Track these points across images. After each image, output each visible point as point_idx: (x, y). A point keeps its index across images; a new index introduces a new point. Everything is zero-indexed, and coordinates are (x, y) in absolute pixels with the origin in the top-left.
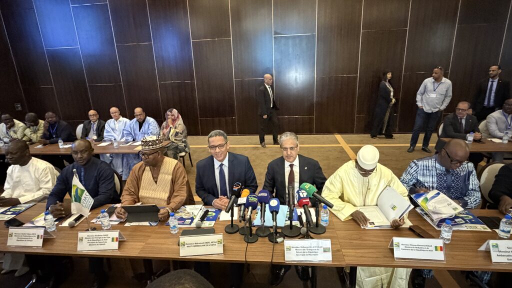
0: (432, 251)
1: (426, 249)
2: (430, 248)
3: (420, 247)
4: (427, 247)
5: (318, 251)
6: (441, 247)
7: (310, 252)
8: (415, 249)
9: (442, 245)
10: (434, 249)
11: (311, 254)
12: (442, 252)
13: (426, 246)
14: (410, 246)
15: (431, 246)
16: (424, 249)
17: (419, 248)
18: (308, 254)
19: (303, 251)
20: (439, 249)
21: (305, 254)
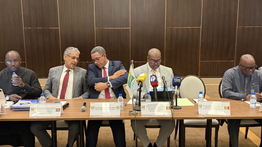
0: (222, 109)
1: (219, 109)
3: (215, 107)
4: (219, 107)
9: (229, 106)
10: (224, 108)
11: (48, 112)
12: (229, 110)
13: (219, 106)
15: (222, 107)
20: (227, 108)
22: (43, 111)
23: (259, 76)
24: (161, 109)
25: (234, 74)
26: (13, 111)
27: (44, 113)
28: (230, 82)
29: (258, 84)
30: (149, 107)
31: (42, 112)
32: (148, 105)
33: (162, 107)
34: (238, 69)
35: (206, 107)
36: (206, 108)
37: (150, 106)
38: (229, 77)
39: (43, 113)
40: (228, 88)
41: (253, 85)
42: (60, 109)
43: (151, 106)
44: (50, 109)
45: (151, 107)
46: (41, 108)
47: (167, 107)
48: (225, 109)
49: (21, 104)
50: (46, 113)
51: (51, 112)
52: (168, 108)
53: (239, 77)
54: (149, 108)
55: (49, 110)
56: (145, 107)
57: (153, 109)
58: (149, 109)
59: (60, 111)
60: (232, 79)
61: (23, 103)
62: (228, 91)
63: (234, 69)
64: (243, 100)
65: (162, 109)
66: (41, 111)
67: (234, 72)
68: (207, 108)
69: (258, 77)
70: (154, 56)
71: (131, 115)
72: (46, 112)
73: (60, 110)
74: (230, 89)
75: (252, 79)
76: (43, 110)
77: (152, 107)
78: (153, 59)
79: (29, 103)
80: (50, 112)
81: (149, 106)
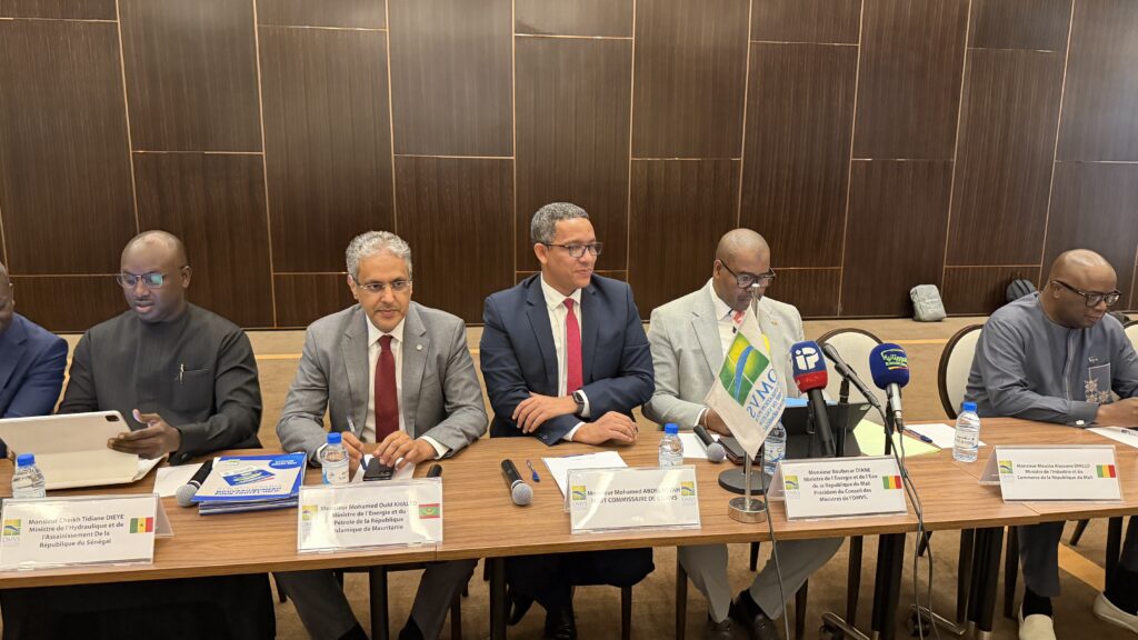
0: (1091, 477)
1: (1077, 475)
2: (1086, 472)
3: (1060, 469)
4: (1077, 469)
5: (401, 516)
6: (1111, 468)
7: (379, 521)
8: (1050, 475)
9: (1113, 463)
10: (1095, 474)
11: (382, 525)
12: (1115, 480)
13: (1077, 466)
14: (1037, 469)
15: (1088, 466)
16: (1072, 475)
17: (1061, 473)
18: (370, 525)
19: (356, 518)
20: (1106, 472)
21: (363, 526)
22: (359, 522)
23: (1112, 331)
24: (863, 487)
25: (1028, 325)
26: (202, 515)
27: (366, 529)
28: (1020, 358)
29: (1108, 358)
30: (812, 483)
31: (355, 526)
32: (810, 472)
33: (866, 480)
34: (1038, 306)
35: (1027, 471)
36: (1027, 475)
37: (819, 476)
38: (1015, 336)
39: (360, 530)
40: (1018, 378)
41: (1092, 365)
42: (437, 505)
43: (824, 476)
44: (394, 508)
45: (824, 482)
46: (351, 507)
47: (885, 479)
48: (1100, 475)
49: (230, 480)
50: (374, 528)
51: (398, 524)
52: (892, 483)
53: (1045, 337)
54: (815, 486)
55: (388, 516)
56: (801, 482)
57: (830, 489)
58: (818, 490)
59: (438, 517)
60: (1023, 347)
61: (239, 476)
62: (1017, 390)
63: (1023, 307)
64: (1080, 423)
65: (867, 487)
66: (352, 518)
67: (1028, 319)
68: (1033, 475)
69: (1109, 336)
70: (752, 257)
71: (749, 519)
72: (375, 524)
73: (438, 510)
74: (1022, 384)
75: (1089, 343)
76: (359, 514)
77: (828, 482)
78: (744, 269)
79: (265, 473)
80: (392, 524)
81: (816, 476)
